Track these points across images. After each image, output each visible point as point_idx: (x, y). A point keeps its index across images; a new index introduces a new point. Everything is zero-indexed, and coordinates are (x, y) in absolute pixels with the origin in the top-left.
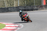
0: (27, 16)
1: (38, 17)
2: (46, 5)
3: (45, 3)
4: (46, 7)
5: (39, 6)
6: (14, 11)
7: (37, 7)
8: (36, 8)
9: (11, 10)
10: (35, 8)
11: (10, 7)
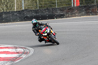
0: (48, 32)
1: (63, 32)
2: (80, 7)
3: (79, 2)
4: (81, 10)
5: (65, 8)
6: (14, 20)
7: (61, 10)
8: (59, 12)
9: (7, 17)
10: (57, 14)
11: (5, 11)
